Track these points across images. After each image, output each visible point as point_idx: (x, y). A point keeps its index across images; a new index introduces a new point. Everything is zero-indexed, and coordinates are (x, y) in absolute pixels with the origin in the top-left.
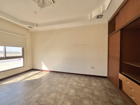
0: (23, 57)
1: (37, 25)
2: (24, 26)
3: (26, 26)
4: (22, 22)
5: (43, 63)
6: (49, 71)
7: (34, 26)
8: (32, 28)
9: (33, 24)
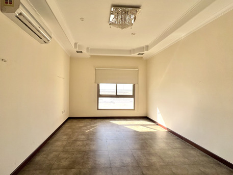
0: (133, 96)
1: (147, 48)
2: (132, 55)
3: (136, 55)
4: (131, 51)
5: (158, 111)
6: (167, 128)
7: (144, 51)
8: (143, 54)
9: (142, 49)
